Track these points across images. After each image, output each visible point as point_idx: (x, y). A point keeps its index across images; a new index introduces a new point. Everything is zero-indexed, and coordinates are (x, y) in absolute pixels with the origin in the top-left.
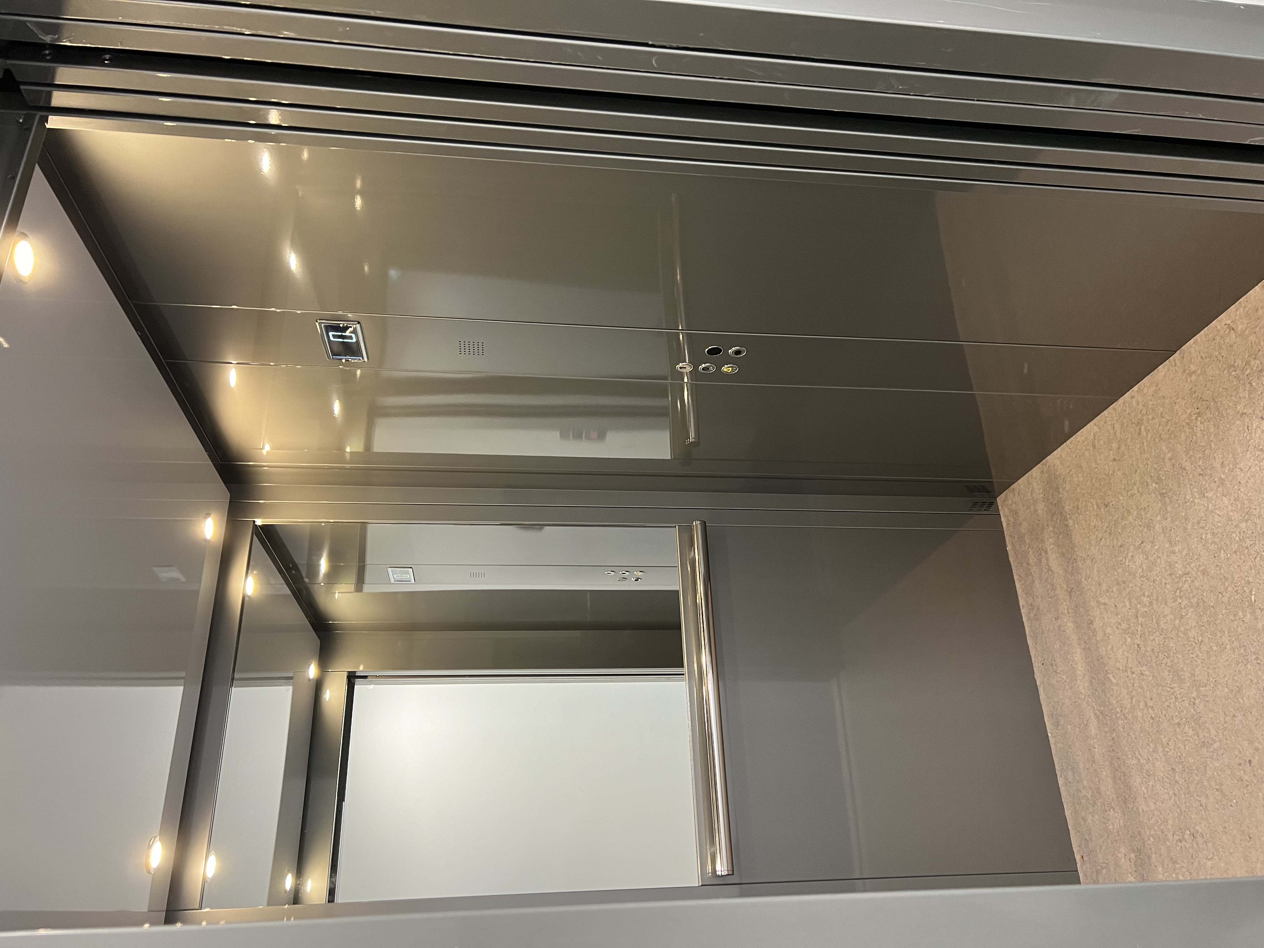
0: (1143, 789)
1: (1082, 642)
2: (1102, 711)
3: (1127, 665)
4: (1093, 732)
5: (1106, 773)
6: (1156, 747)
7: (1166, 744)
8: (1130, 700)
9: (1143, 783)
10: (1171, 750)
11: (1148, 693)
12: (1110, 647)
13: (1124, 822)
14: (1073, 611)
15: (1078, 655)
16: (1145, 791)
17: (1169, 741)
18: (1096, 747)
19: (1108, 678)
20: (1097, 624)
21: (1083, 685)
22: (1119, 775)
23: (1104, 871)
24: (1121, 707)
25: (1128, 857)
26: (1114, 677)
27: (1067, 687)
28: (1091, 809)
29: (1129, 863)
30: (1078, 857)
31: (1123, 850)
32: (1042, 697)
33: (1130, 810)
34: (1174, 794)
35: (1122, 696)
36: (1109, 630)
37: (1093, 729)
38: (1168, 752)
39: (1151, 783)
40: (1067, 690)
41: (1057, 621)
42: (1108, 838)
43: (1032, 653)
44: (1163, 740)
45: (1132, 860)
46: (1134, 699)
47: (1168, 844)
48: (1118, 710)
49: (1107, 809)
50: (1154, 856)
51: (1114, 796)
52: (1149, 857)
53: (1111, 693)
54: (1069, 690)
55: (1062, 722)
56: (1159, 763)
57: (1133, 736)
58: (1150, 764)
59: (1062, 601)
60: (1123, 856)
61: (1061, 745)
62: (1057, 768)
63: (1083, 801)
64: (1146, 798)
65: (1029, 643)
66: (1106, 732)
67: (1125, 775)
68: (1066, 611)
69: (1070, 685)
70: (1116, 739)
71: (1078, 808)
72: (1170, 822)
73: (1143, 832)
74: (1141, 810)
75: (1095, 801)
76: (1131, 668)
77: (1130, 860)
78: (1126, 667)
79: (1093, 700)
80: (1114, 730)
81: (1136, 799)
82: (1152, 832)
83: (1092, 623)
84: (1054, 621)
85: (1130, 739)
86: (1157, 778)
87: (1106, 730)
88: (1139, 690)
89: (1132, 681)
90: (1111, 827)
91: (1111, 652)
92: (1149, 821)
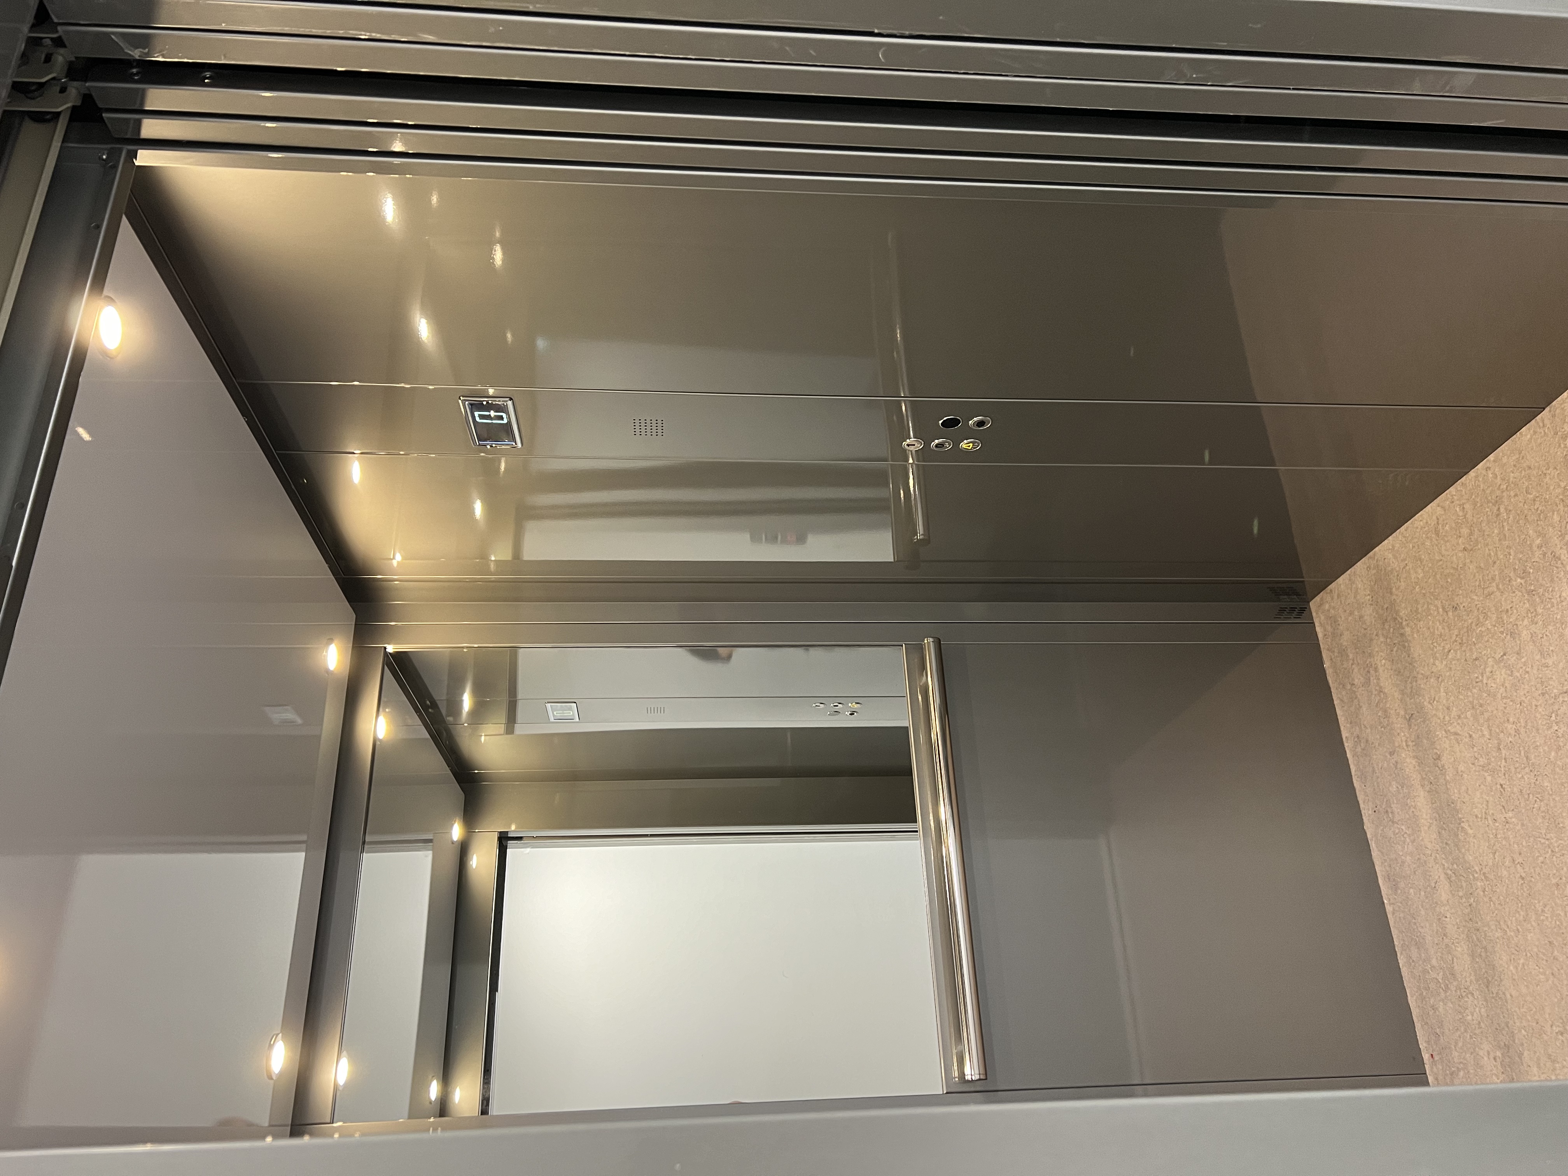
0: (1511, 968)
1: (1426, 783)
2: (1455, 870)
3: (1487, 811)
4: (1444, 897)
5: (1461, 949)
6: (1527, 915)
7: (1540, 911)
8: (1492, 856)
9: (1511, 960)
10: (1547, 918)
11: (1516, 846)
12: (1464, 788)
13: (1487, 1010)
14: (1414, 743)
15: (1421, 800)
16: (1514, 972)
17: (1545, 906)
18: (1448, 916)
19: (1463, 828)
20: (1446, 760)
21: (1429, 837)
22: (1479, 951)
23: (1461, 1073)
24: (1481, 865)
25: (1492, 1057)
26: (1469, 826)
27: (1408, 840)
28: (1443, 995)
29: (1495, 1063)
30: (1426, 1057)
31: (1486, 1046)
32: (1375, 854)
33: (1494, 995)
34: (1553, 974)
35: (1481, 851)
36: (1462, 768)
37: (1443, 893)
38: (1543, 921)
39: (1522, 961)
40: (1408, 844)
41: (1393, 757)
42: (1466, 1031)
43: (1361, 797)
44: (1537, 906)
45: (1498, 1060)
46: (1497, 854)
47: (1545, 1037)
48: (1477, 869)
49: (1464, 994)
50: (1526, 1053)
51: (1473, 978)
52: (1520, 1055)
53: (1467, 846)
54: (1410, 844)
55: (1402, 885)
56: (1532, 935)
57: (1497, 903)
58: (1520, 936)
59: (1399, 731)
60: (1486, 1054)
61: (1402, 915)
62: (1396, 943)
63: (1432, 986)
64: (1514, 980)
65: (1355, 785)
66: (1461, 897)
67: (1486, 951)
68: (1404, 744)
69: (1412, 838)
70: (1474, 904)
71: (1424, 994)
72: (1547, 1010)
73: (1511, 1022)
74: (1508, 996)
75: (1447, 985)
76: (1493, 814)
77: (1495, 1059)
78: (1486, 813)
79: (1443, 856)
80: (1471, 894)
81: (1501, 981)
82: (1525, 1023)
83: (1439, 758)
84: (1389, 756)
85: (1492, 905)
86: (1529, 955)
87: (1461, 894)
88: (1504, 843)
89: (1494, 831)
90: (1470, 1018)
91: (1465, 795)
92: (1519, 1008)
